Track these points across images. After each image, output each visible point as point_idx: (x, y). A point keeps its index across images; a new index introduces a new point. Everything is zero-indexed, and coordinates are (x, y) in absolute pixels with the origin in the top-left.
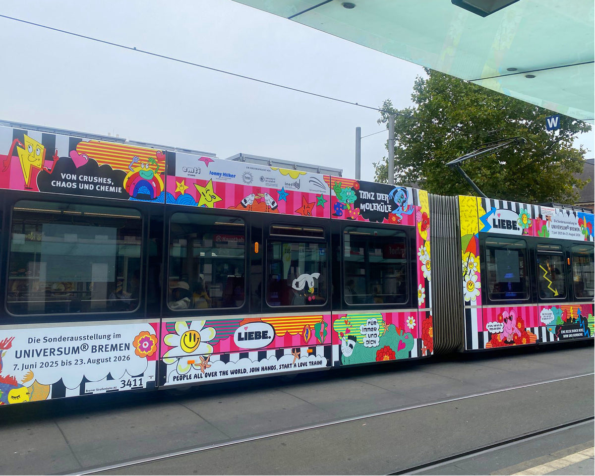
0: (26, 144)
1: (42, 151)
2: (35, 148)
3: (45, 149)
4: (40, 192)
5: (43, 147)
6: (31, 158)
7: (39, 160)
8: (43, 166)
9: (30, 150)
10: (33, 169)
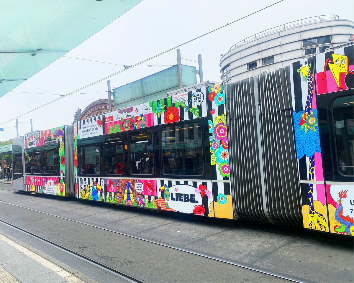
0: (334, 60)
1: (346, 60)
2: (340, 60)
3: (348, 58)
4: (349, 89)
5: (346, 57)
6: (339, 68)
7: (344, 67)
8: (348, 70)
9: (337, 63)
10: (342, 75)
